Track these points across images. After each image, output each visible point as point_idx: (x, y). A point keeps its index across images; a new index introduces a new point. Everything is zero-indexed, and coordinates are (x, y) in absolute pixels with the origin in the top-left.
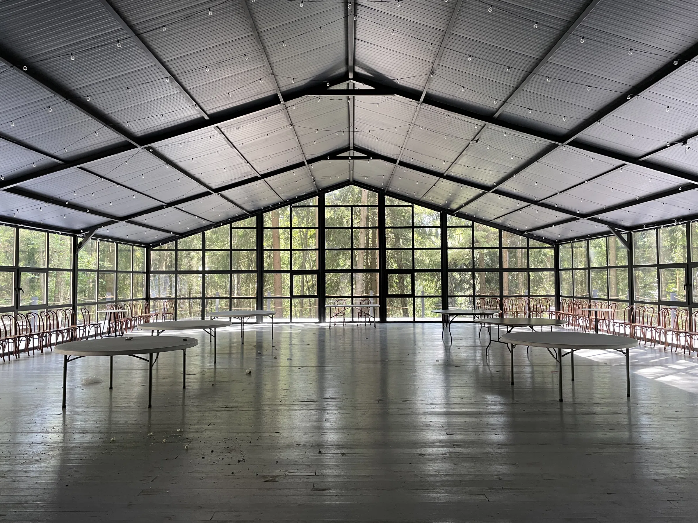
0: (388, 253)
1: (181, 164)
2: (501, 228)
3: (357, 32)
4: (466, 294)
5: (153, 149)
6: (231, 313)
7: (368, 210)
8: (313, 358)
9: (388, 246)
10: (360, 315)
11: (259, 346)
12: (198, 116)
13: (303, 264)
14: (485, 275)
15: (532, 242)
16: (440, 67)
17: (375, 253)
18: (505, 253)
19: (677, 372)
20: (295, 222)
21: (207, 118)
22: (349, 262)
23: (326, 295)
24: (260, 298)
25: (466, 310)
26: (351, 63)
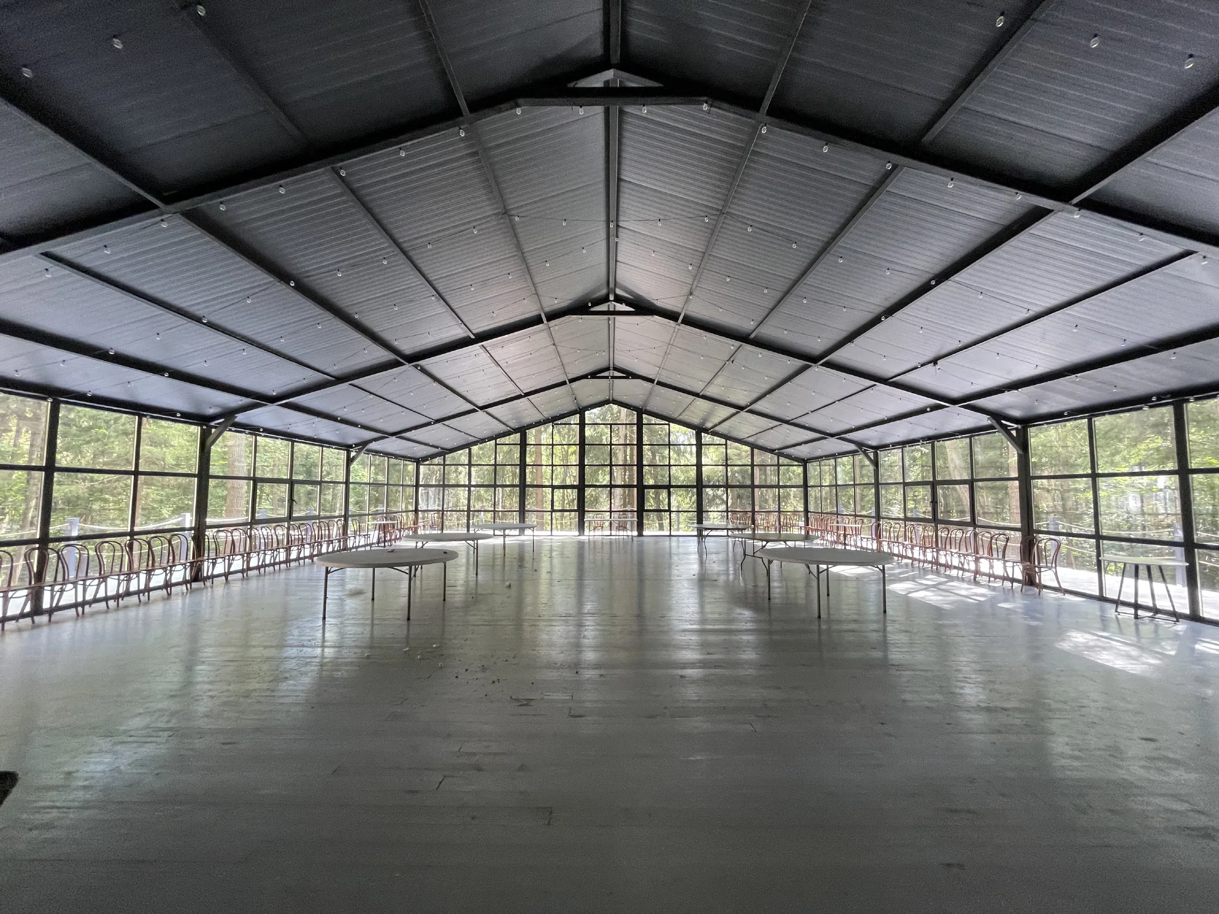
0: (646, 469)
1: (449, 382)
2: (753, 446)
3: (618, 255)
4: (719, 509)
5: (421, 367)
6: (495, 526)
7: (626, 429)
8: (573, 572)
9: (645, 463)
10: (618, 529)
11: (521, 559)
12: (465, 335)
13: (564, 480)
14: (737, 491)
15: (783, 460)
16: (698, 289)
17: (632, 470)
18: (756, 470)
19: (927, 588)
20: (557, 439)
21: (473, 337)
22: (608, 478)
23: (586, 509)
24: (522, 512)
25: (718, 525)
26: (612, 285)
